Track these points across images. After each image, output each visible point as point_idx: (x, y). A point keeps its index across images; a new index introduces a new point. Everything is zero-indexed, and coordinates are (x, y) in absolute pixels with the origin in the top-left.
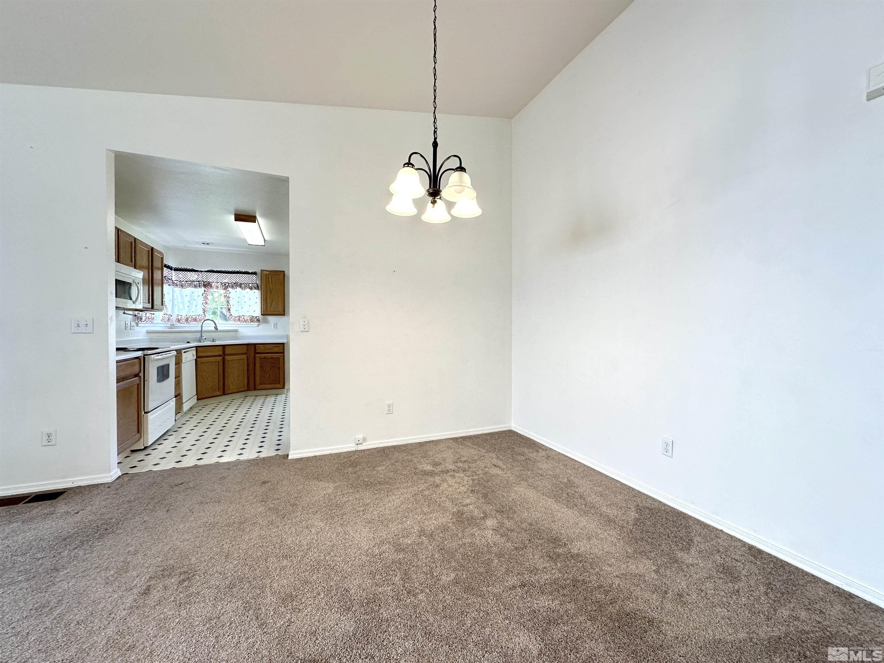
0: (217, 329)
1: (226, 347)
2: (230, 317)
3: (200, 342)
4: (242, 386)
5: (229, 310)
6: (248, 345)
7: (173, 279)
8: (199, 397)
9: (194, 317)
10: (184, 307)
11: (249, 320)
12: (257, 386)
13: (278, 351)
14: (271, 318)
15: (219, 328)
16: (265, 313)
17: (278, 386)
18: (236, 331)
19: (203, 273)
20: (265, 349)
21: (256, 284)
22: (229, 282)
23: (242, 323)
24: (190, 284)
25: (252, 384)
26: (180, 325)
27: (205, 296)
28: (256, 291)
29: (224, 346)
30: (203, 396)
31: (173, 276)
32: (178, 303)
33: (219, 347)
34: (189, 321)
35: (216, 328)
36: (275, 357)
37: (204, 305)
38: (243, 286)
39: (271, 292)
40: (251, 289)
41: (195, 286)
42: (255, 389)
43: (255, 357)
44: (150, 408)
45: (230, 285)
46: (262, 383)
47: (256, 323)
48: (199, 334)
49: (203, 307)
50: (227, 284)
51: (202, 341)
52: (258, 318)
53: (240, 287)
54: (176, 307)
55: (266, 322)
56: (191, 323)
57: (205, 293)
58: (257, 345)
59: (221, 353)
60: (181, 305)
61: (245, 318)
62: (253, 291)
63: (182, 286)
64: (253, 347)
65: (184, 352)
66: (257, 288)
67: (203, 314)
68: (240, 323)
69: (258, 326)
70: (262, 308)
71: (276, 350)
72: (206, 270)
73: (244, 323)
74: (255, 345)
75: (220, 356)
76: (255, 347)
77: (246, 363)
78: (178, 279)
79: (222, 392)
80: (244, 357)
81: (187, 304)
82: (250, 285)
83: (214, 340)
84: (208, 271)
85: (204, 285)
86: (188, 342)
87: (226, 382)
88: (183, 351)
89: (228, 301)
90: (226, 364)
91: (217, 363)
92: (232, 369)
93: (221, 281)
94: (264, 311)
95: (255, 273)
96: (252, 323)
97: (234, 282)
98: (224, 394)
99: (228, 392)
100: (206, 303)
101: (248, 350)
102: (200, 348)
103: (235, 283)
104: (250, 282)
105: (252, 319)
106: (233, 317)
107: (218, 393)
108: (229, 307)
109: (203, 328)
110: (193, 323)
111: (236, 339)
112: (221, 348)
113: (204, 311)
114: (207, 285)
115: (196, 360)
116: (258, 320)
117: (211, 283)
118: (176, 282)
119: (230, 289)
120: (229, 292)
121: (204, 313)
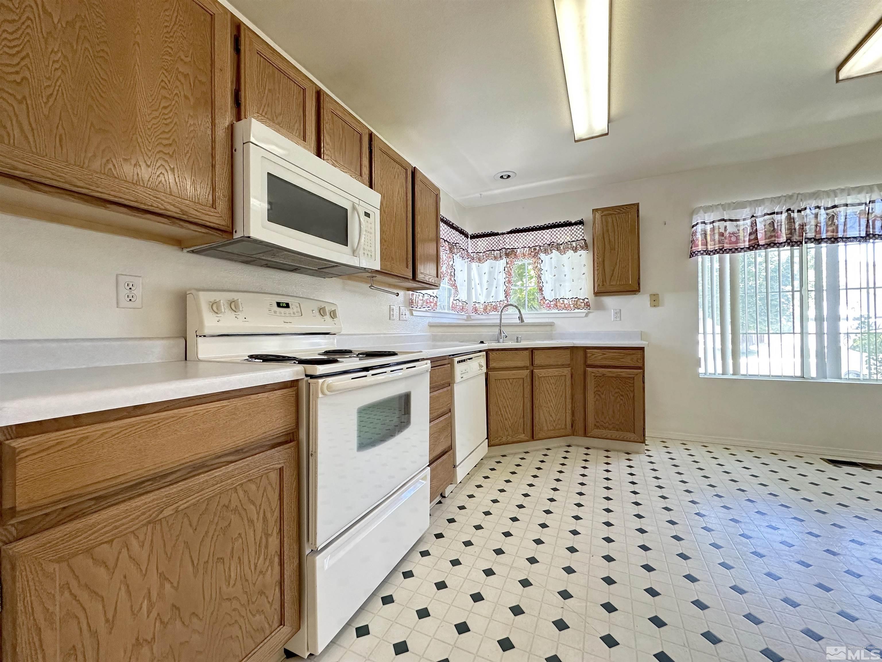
0: (522, 321)
1: (536, 352)
2: (542, 302)
3: (499, 342)
4: (563, 426)
5: (541, 290)
6: (573, 349)
7: (470, 251)
8: (492, 443)
9: (494, 304)
10: (482, 291)
11: (572, 306)
12: (589, 429)
13: (632, 364)
14: (610, 301)
15: (526, 321)
16: (603, 289)
17: (632, 436)
18: (551, 325)
19: (505, 236)
20: (606, 358)
21: (583, 241)
22: (540, 244)
23: (560, 311)
24: (488, 254)
25: (580, 425)
26: (477, 316)
27: (508, 272)
28: (583, 253)
29: (532, 351)
30: (497, 441)
31: (469, 246)
32: (475, 286)
33: (525, 352)
34: (488, 310)
35: (521, 318)
36: (623, 375)
37: (507, 285)
38: (562, 248)
39: (612, 249)
40: (575, 250)
41: (495, 258)
42: (585, 434)
43: (585, 372)
44: (320, 543)
45: (542, 248)
46: (598, 424)
47: (583, 310)
48: (496, 330)
49: (505, 287)
50: (538, 248)
51: (501, 340)
52: (586, 300)
53: (558, 249)
54: (473, 291)
55: (600, 307)
56: (491, 313)
57: (508, 266)
58: (588, 351)
59: (528, 363)
60: (478, 287)
61: (566, 301)
62: (580, 252)
63: (480, 260)
64: (581, 353)
65: (459, 362)
66: (586, 247)
67: (505, 299)
68: (557, 311)
69: (587, 315)
70: (596, 280)
71: (628, 361)
72: (509, 230)
73: (564, 311)
74: (585, 349)
75: (527, 368)
76: (586, 353)
77: (569, 383)
78: (474, 251)
79: (530, 434)
80: (566, 371)
81: (485, 285)
82: (574, 244)
83: (519, 339)
84: (511, 232)
85: (506, 253)
86: (482, 342)
87: (536, 416)
88: (456, 359)
89: (539, 275)
90: (536, 383)
91: (521, 381)
92: (547, 393)
93: (529, 245)
94: (599, 285)
95: (581, 223)
96: (576, 310)
97: (548, 243)
98: (533, 438)
99: (540, 436)
100: (509, 282)
101: (572, 359)
102: (494, 353)
103: (549, 245)
104: (573, 239)
105: (577, 303)
106: (547, 301)
107: (522, 436)
108: (541, 285)
109: (502, 320)
110: (493, 313)
111: (551, 338)
112: (527, 353)
113: (507, 294)
114: (510, 253)
115: (487, 374)
116: (587, 305)
117: (515, 250)
118: (472, 255)
119: (542, 256)
120: (540, 261)
121: (506, 297)
